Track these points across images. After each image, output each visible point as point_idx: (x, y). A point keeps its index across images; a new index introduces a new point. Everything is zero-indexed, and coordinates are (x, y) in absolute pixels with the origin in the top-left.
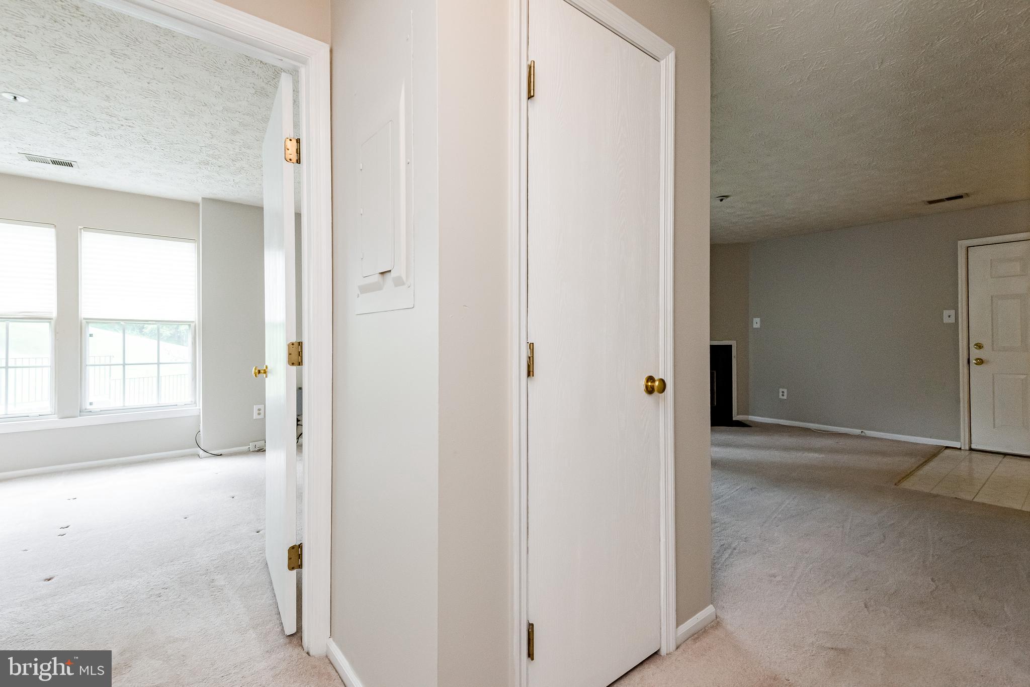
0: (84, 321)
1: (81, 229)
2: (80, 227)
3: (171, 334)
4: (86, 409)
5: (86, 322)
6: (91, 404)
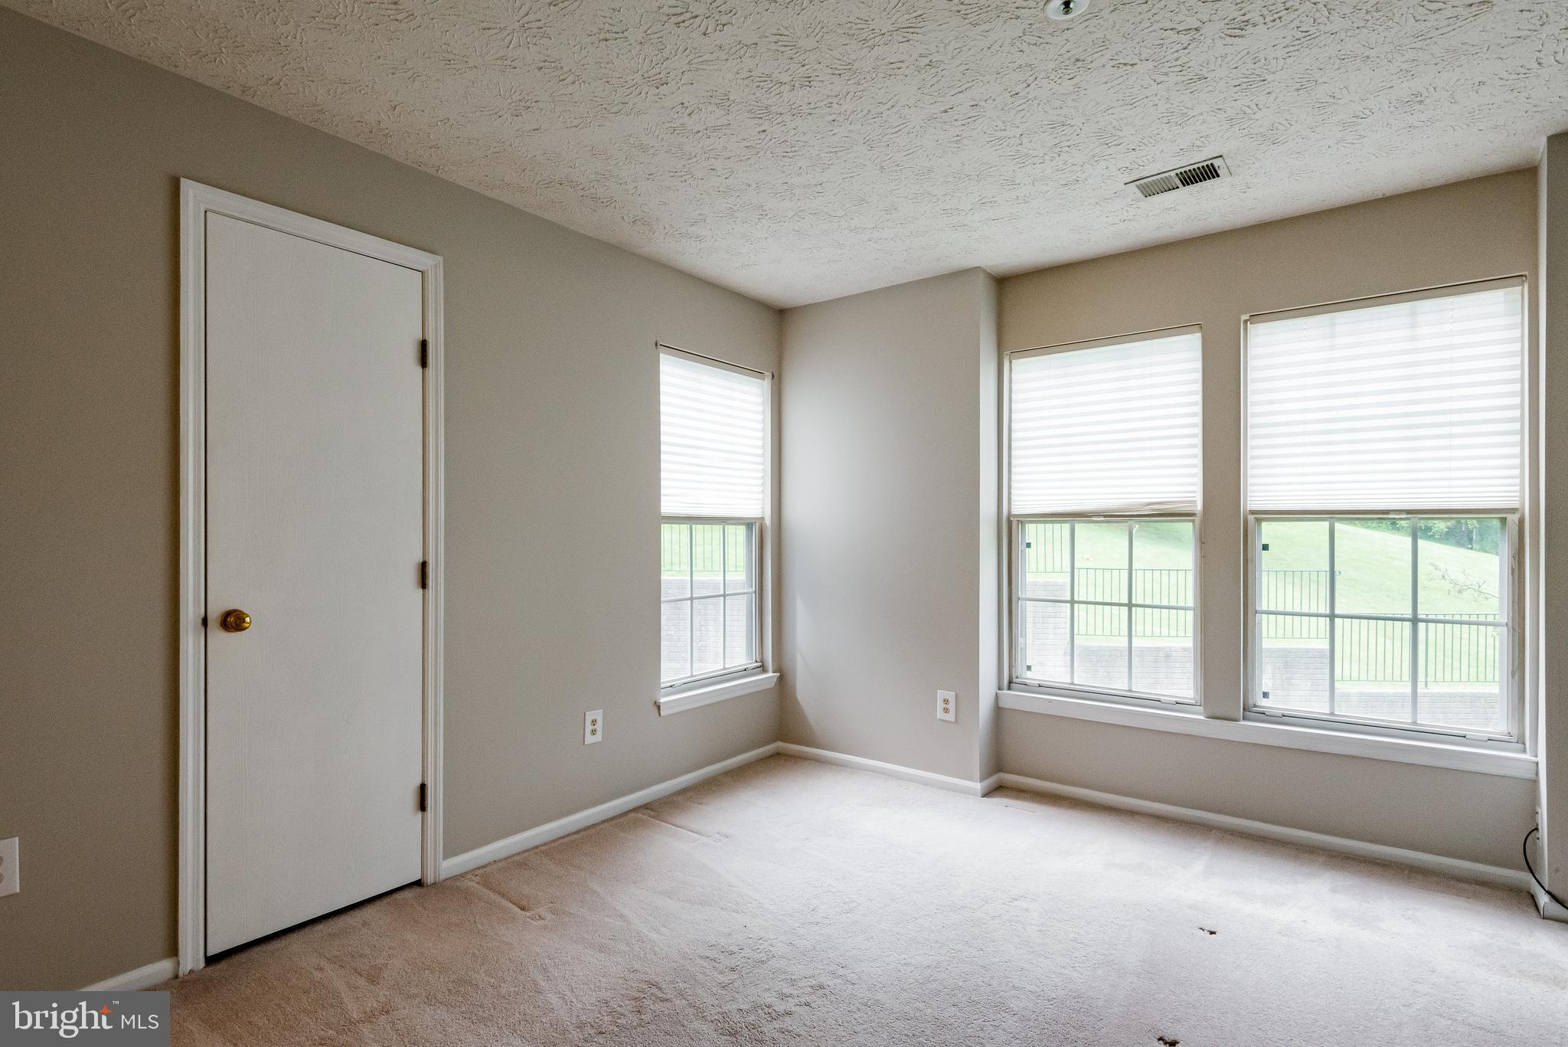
0: (1251, 518)
1: (1246, 322)
2: (1244, 317)
3: (1448, 528)
4: (1255, 706)
5: (1256, 518)
6: (1265, 695)
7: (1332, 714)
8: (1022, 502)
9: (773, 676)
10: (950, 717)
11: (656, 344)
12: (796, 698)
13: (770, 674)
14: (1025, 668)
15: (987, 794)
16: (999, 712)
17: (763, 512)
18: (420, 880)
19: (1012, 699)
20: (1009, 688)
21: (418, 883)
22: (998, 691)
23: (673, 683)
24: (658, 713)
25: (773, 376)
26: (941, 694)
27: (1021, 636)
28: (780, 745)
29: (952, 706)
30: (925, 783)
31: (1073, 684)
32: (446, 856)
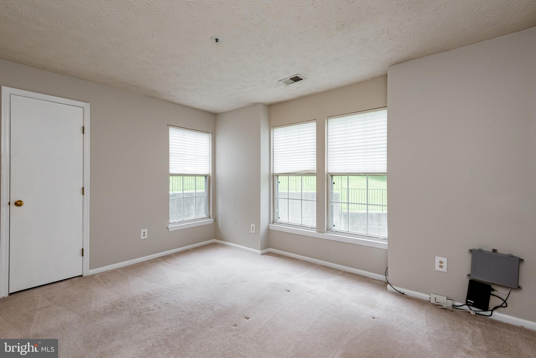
7: (348, 231)
8: (277, 169)
9: (212, 220)
10: (254, 232)
11: (168, 125)
12: (218, 226)
13: (211, 219)
14: (278, 218)
15: (263, 254)
16: (269, 230)
17: (209, 173)
18: (82, 275)
19: (274, 227)
20: (273, 224)
21: (81, 276)
22: (269, 224)
23: (175, 222)
24: (168, 230)
25: (212, 133)
26: (252, 225)
27: (277, 209)
28: (214, 240)
29: (254, 229)
30: (248, 251)
31: (288, 222)
32: (90, 269)
